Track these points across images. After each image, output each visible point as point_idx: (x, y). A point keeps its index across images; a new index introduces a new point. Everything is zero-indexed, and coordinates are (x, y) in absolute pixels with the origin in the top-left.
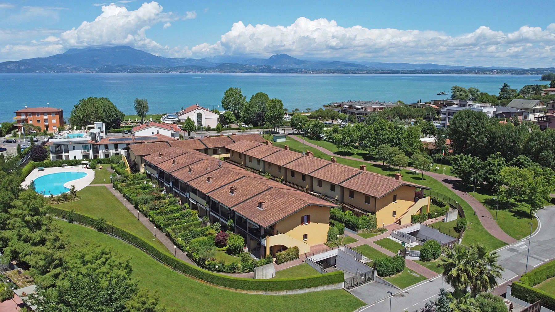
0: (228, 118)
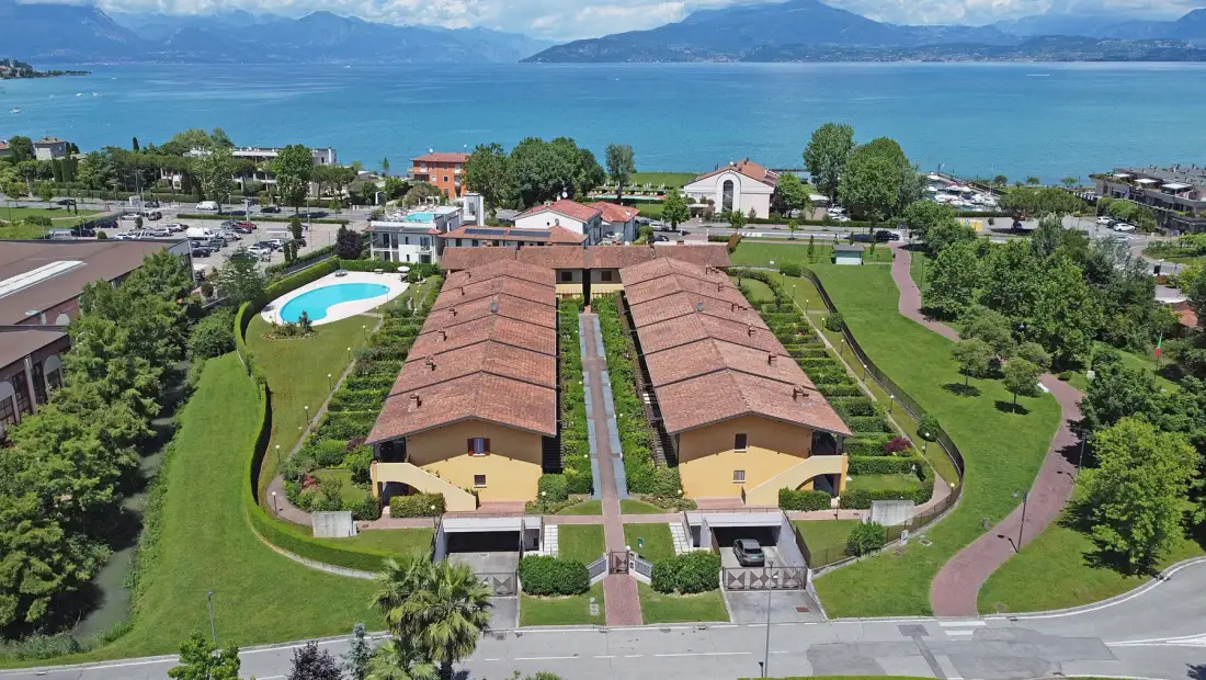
0: (787, 196)
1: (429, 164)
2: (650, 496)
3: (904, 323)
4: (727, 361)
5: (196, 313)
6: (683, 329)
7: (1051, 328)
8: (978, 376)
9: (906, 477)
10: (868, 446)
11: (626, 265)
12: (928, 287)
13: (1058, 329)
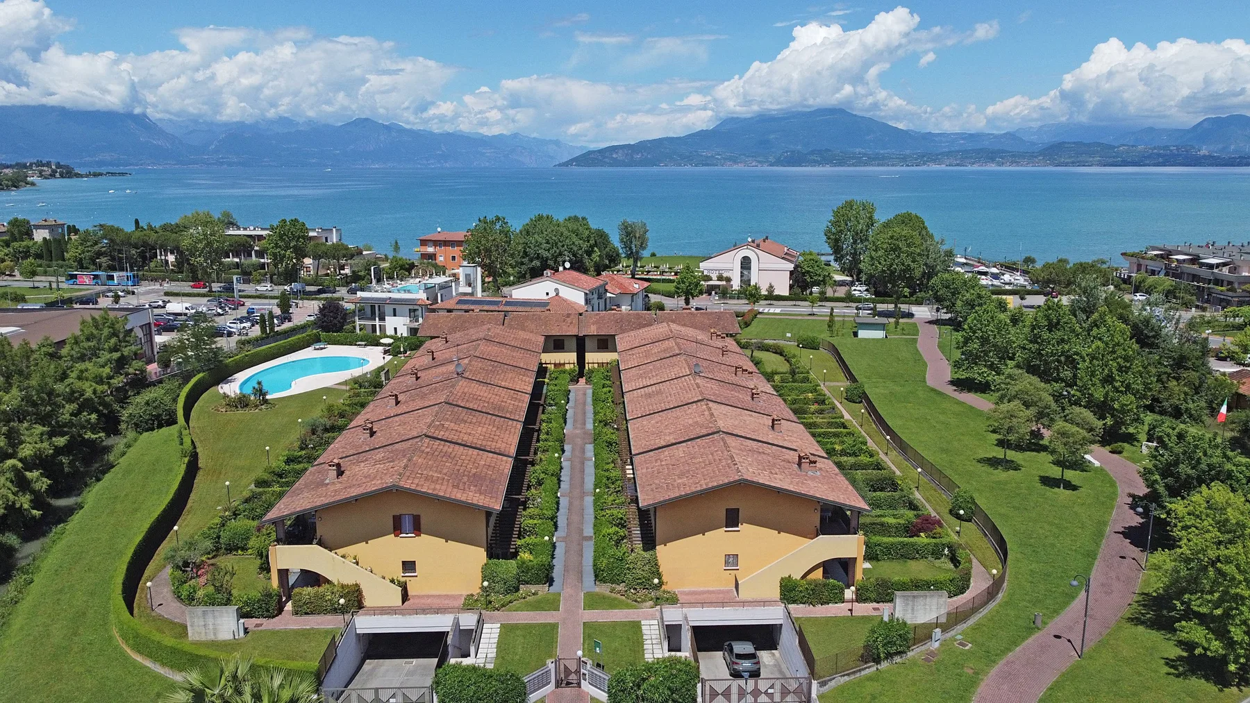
1: (436, 243)
2: (621, 587)
3: (932, 394)
4: (721, 424)
5: (141, 382)
6: (674, 391)
7: (1099, 394)
8: (1019, 447)
9: (937, 563)
10: (890, 526)
11: (623, 331)
12: (957, 355)
13: (1107, 394)
